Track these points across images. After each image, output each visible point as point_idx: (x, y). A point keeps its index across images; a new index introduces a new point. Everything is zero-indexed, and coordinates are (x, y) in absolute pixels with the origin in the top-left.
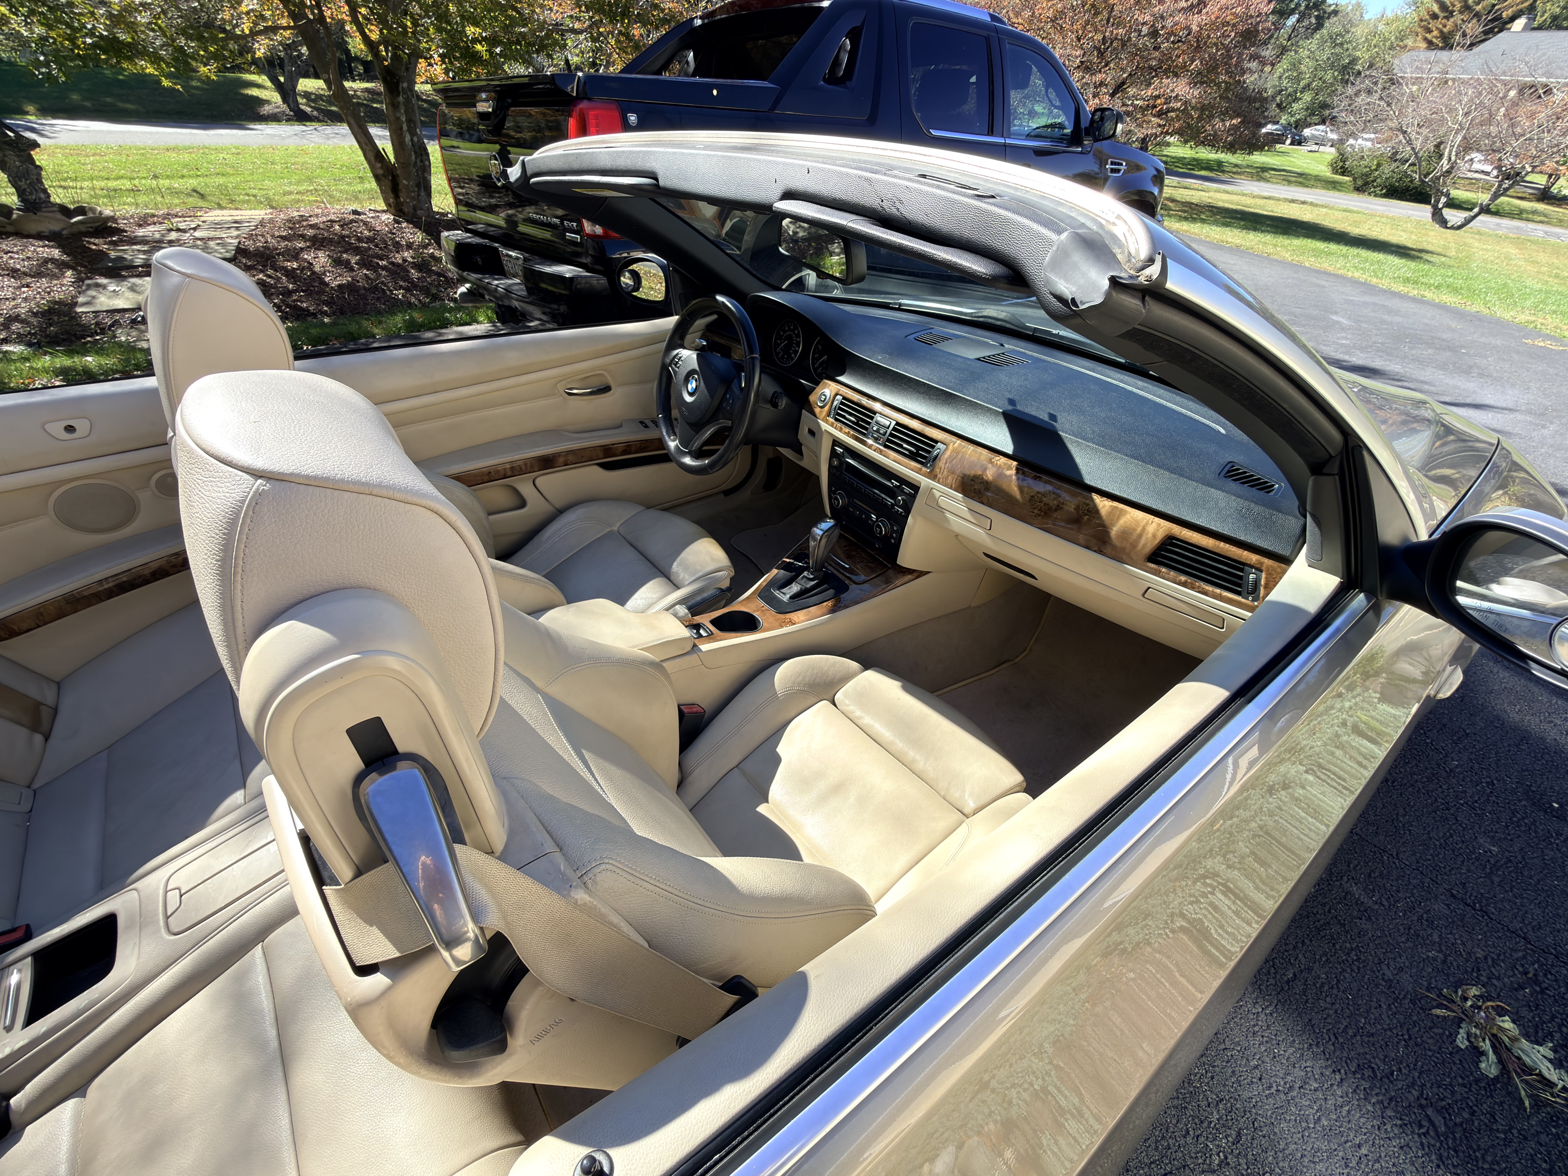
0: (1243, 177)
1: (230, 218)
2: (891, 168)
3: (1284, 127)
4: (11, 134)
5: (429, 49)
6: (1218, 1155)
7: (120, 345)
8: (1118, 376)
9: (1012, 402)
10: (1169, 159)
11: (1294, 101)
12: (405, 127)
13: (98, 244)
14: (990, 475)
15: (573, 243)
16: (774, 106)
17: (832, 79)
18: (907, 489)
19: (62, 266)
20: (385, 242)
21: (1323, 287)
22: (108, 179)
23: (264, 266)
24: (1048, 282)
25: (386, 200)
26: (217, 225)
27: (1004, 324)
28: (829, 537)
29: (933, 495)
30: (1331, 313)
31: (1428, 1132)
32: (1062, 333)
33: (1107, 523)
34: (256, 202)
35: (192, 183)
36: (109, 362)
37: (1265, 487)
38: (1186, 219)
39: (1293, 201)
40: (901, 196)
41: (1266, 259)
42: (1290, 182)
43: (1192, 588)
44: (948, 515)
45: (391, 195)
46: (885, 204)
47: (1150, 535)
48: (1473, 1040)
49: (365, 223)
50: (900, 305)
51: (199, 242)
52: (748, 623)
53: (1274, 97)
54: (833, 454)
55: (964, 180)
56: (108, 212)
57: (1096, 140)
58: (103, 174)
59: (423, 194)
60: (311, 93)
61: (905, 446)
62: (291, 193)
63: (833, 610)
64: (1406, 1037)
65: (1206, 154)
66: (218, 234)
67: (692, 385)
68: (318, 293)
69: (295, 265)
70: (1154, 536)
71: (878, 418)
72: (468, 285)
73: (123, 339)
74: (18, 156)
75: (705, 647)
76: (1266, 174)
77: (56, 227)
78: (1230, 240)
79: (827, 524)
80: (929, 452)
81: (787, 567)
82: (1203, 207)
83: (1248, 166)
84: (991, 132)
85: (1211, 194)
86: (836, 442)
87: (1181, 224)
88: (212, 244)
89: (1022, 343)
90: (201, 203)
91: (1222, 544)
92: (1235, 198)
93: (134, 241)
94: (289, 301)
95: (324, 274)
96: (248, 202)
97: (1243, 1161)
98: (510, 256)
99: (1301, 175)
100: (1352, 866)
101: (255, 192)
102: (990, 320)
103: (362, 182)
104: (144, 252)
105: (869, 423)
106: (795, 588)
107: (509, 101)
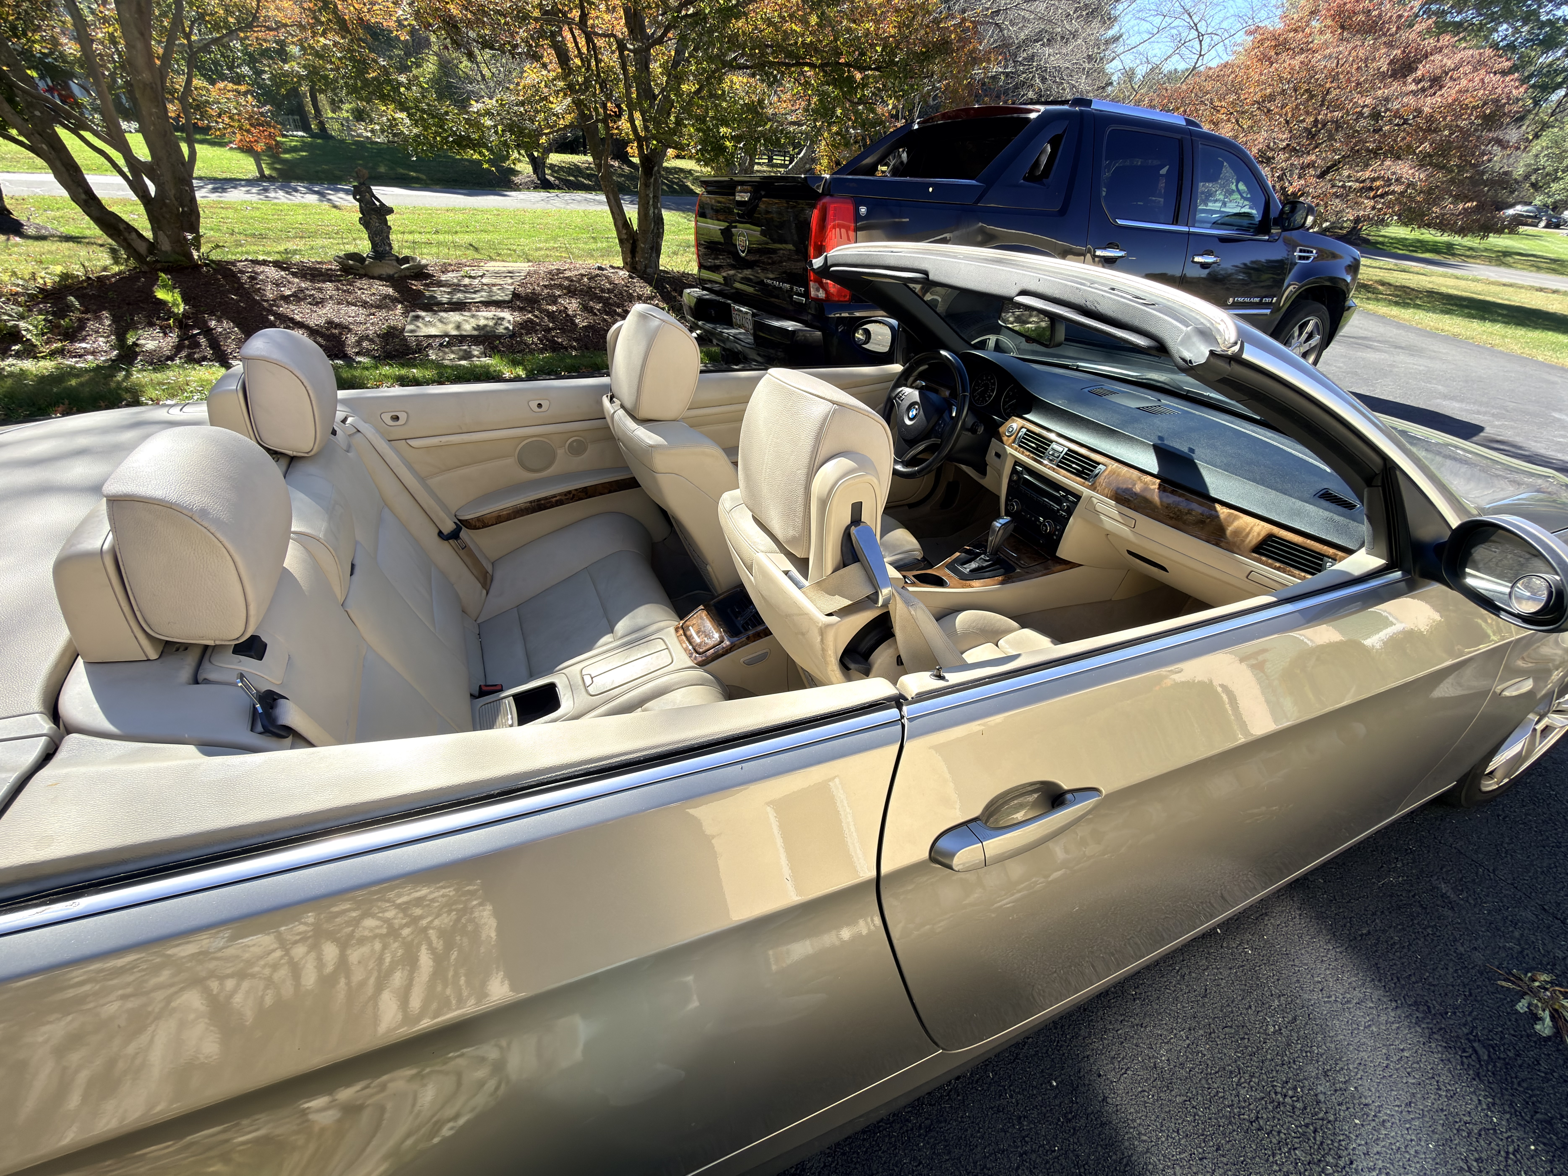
0: (1478, 261)
1: (504, 269)
2: (1093, 282)
3: (1538, 209)
4: (378, 203)
5: (688, 145)
6: (1274, 1026)
7: (432, 361)
8: (1252, 428)
9: (1161, 438)
10: (1386, 240)
11: (1553, 181)
12: (651, 202)
13: (416, 285)
14: (1138, 488)
15: (800, 304)
16: (978, 200)
17: (1031, 177)
18: (1071, 498)
19: (395, 300)
20: (621, 294)
21: (1553, 383)
22: (403, 233)
23: (533, 308)
24: (1178, 351)
25: (624, 259)
26: (497, 274)
27: (1163, 385)
28: (1005, 529)
29: (1092, 502)
30: (1554, 410)
31: (1470, 1056)
32: (1212, 395)
33: (1224, 523)
34: (514, 254)
35: (468, 238)
36: (429, 374)
37: (1350, 506)
38: (1397, 304)
39: (1541, 290)
40: (1098, 299)
41: (1492, 351)
42: (1539, 269)
43: (1284, 572)
44: (1102, 517)
45: (629, 255)
46: (1088, 304)
47: (1255, 534)
48: (1532, 1008)
49: (607, 277)
50: (1078, 366)
51: (485, 287)
52: (939, 582)
53: (1527, 177)
54: (1014, 471)
55: (1138, 293)
56: (424, 262)
57: (1285, 229)
58: (401, 229)
59: (654, 255)
60: (556, 166)
61: (1074, 466)
62: (540, 249)
63: (1002, 583)
64: (1467, 993)
65: (1430, 235)
66: (498, 281)
67: (913, 413)
68: (569, 331)
69: (555, 309)
70: (1259, 534)
71: (1054, 446)
72: (698, 332)
73: (434, 357)
74: (378, 219)
75: (911, 589)
76: (1509, 259)
77: (390, 271)
78: (1447, 328)
79: (1006, 519)
80: (1092, 471)
81: (967, 552)
82: (1421, 292)
83: (1486, 250)
84: (1175, 222)
85: (1433, 279)
86: (1017, 463)
87: (1389, 308)
88: (495, 289)
89: (1177, 400)
90: (477, 256)
91: (1309, 541)
92: (1462, 283)
93: (440, 284)
94: (549, 336)
95: (575, 316)
96: (511, 255)
97: (1295, 1035)
98: (741, 311)
99: (1554, 261)
100: (1444, 870)
101: (515, 247)
102: (1152, 382)
103: (596, 242)
104: (449, 293)
105: (1046, 449)
106: (973, 565)
107: (763, 193)
